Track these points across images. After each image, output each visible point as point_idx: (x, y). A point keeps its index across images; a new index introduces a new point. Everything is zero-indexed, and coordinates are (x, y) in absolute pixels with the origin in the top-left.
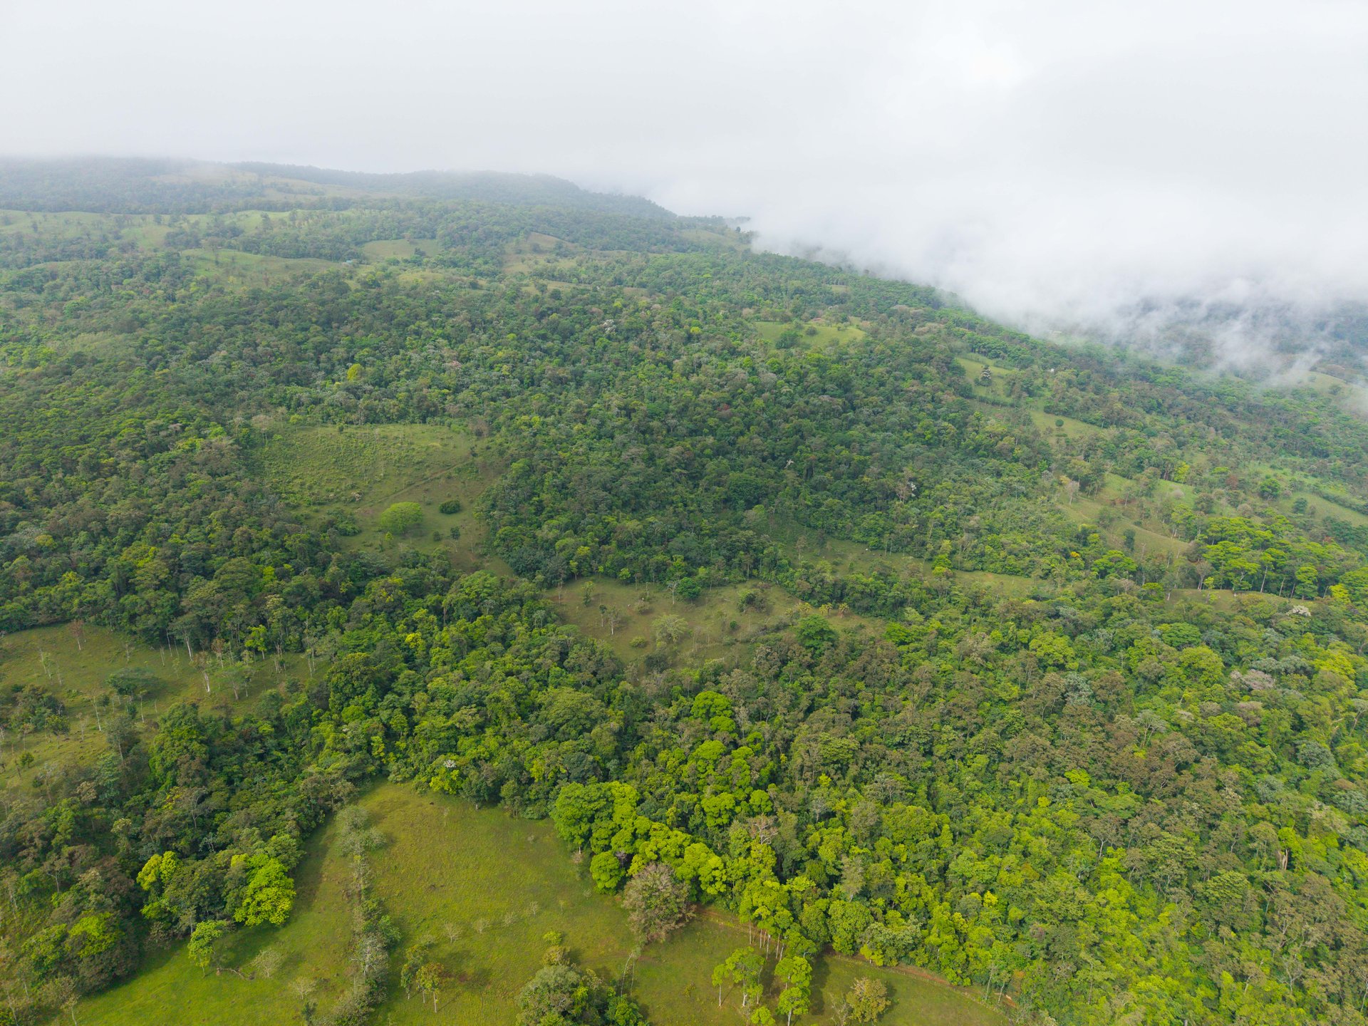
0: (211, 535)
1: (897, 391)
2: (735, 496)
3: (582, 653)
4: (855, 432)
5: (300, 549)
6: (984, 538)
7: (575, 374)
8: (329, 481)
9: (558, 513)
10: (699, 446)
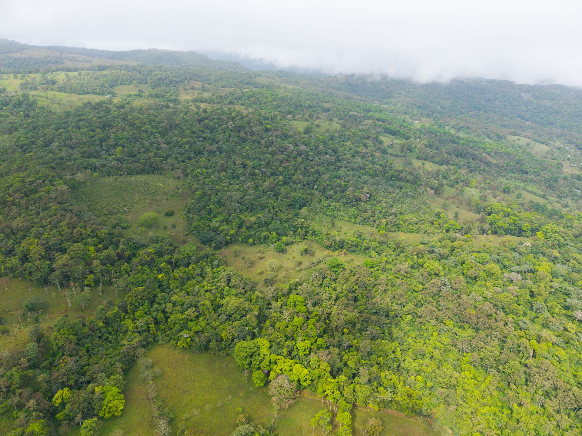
0: (63, 232)
1: (357, 152)
2: (294, 203)
3: (237, 279)
4: (341, 172)
5: (105, 237)
6: (398, 217)
7: (218, 148)
8: (113, 203)
9: (218, 214)
10: (276, 181)
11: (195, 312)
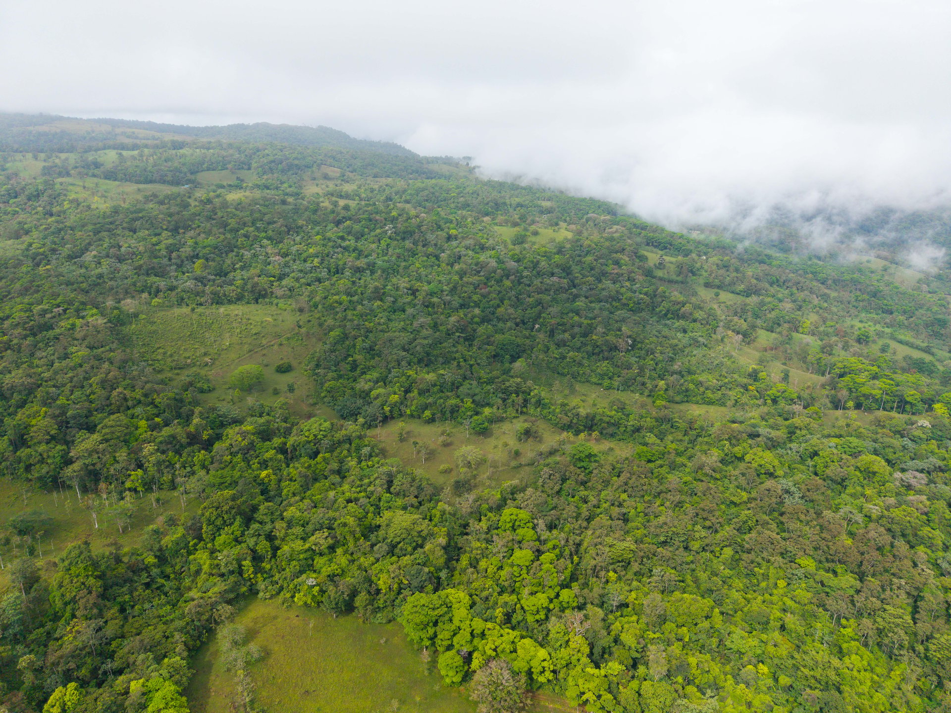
0: (92, 396)
1: (604, 274)
2: (502, 352)
3: (403, 480)
4: (580, 303)
5: (168, 406)
6: (685, 378)
7: (368, 265)
8: (185, 350)
9: (369, 369)
10: (470, 315)
11: (329, 539)
